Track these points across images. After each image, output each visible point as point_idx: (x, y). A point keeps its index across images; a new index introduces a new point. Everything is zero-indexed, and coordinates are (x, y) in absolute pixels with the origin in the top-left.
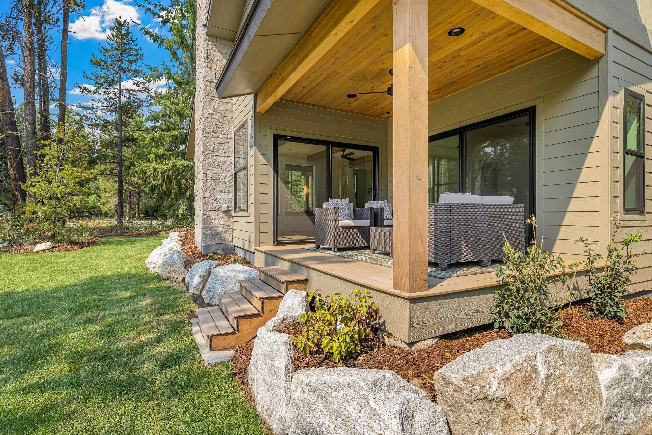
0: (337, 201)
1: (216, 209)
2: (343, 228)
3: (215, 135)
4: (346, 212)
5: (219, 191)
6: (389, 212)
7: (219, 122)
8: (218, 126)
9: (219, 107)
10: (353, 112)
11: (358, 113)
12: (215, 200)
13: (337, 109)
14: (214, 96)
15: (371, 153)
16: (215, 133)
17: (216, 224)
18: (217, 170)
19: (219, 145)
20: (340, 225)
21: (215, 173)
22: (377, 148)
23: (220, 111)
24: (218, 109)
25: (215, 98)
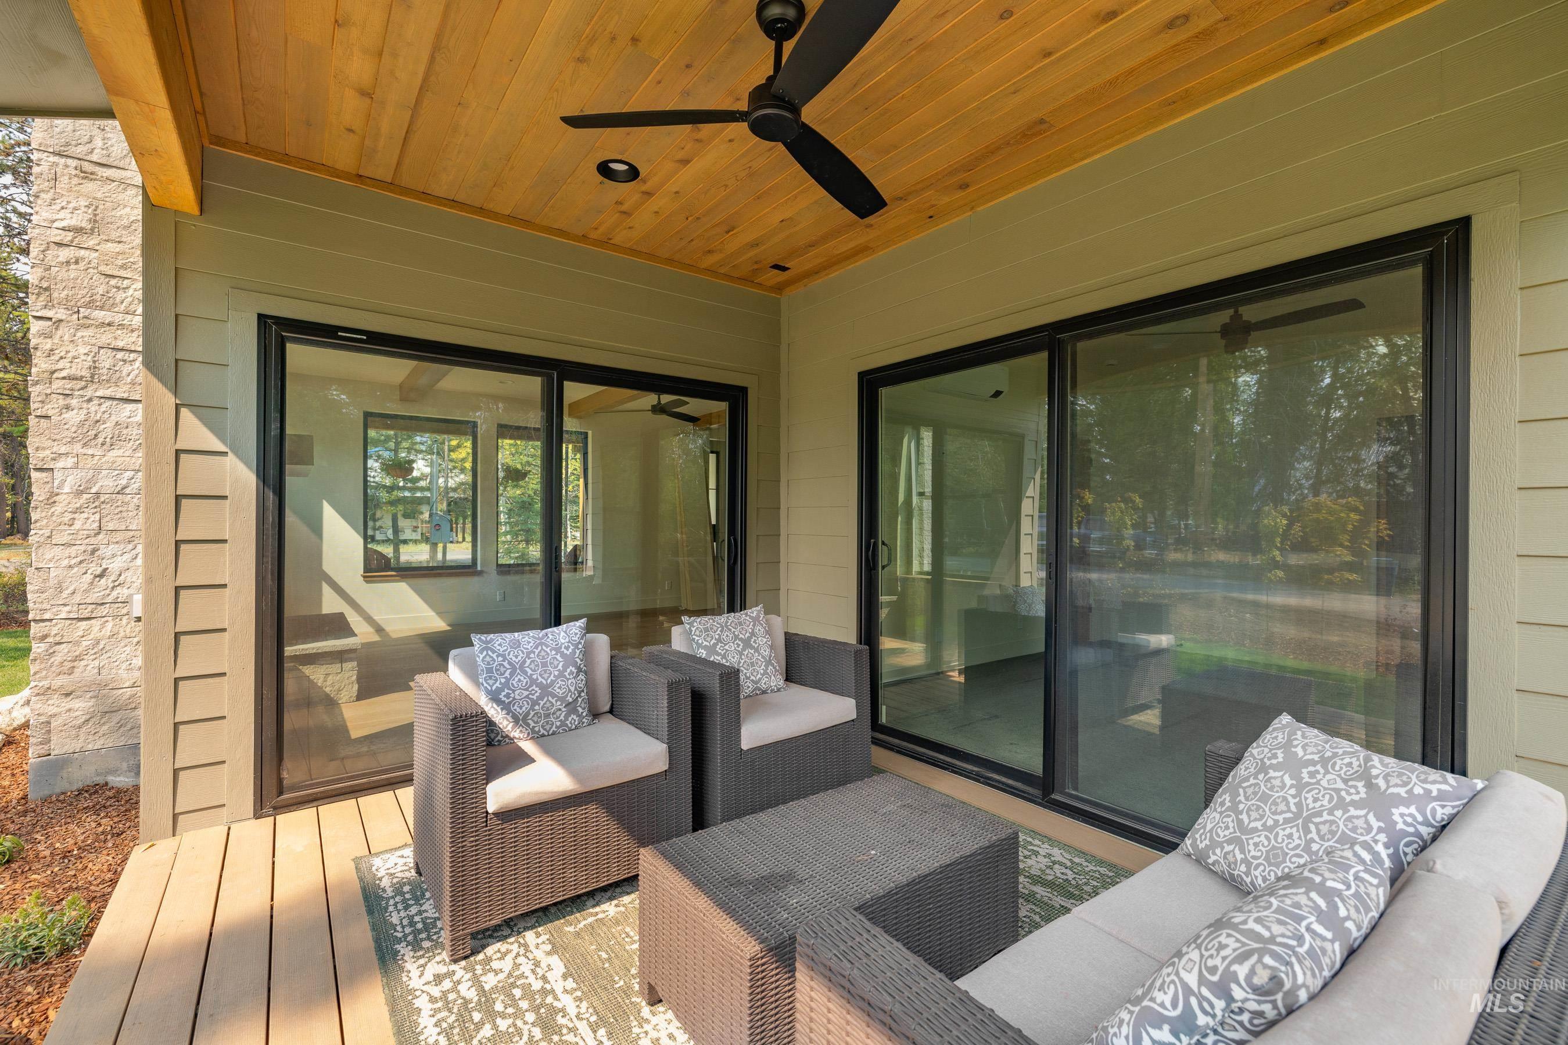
0: (517, 644)
1: (104, 610)
2: (508, 815)
3: (100, 315)
4: (560, 692)
5: (119, 536)
6: (769, 663)
7: (123, 267)
8: (113, 282)
9: (117, 206)
10: (651, 256)
11: (670, 261)
12: (101, 576)
13: (584, 238)
14: (95, 157)
15: (723, 406)
16: (102, 308)
17: (104, 672)
18: (111, 454)
19: (120, 355)
20: (491, 808)
21: (98, 470)
22: (744, 390)
23: (125, 222)
24: (118, 213)
25: (97, 169)
